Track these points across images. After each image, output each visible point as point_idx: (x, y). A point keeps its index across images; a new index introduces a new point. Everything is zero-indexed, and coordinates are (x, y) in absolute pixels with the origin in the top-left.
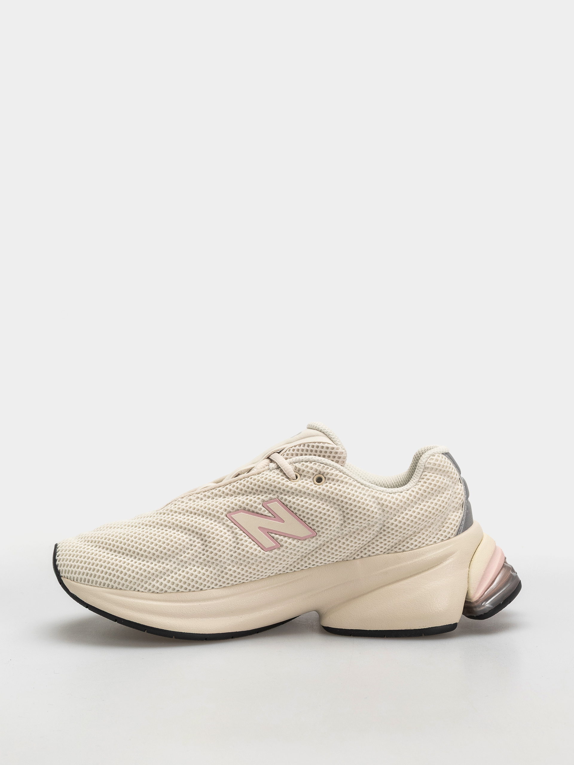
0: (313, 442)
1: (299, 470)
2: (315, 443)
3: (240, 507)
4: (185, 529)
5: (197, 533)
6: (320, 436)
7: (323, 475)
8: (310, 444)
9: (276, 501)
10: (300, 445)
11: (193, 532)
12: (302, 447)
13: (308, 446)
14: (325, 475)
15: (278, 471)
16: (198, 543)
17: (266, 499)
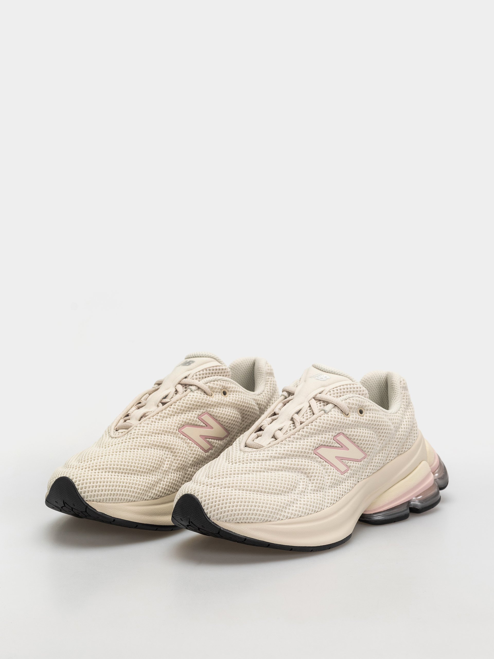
0: (212, 367)
1: (212, 388)
2: (213, 367)
3: (185, 422)
4: (159, 446)
5: (167, 448)
6: (211, 362)
7: (226, 389)
8: (210, 368)
9: (206, 414)
10: (203, 370)
11: (164, 447)
12: (205, 372)
13: (210, 370)
14: (227, 389)
15: (199, 392)
16: (170, 455)
17: (200, 414)
